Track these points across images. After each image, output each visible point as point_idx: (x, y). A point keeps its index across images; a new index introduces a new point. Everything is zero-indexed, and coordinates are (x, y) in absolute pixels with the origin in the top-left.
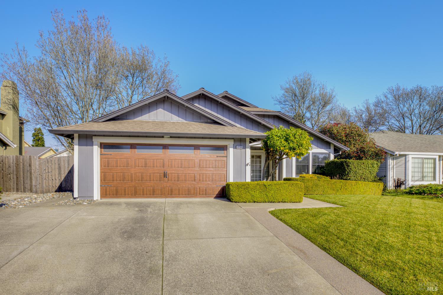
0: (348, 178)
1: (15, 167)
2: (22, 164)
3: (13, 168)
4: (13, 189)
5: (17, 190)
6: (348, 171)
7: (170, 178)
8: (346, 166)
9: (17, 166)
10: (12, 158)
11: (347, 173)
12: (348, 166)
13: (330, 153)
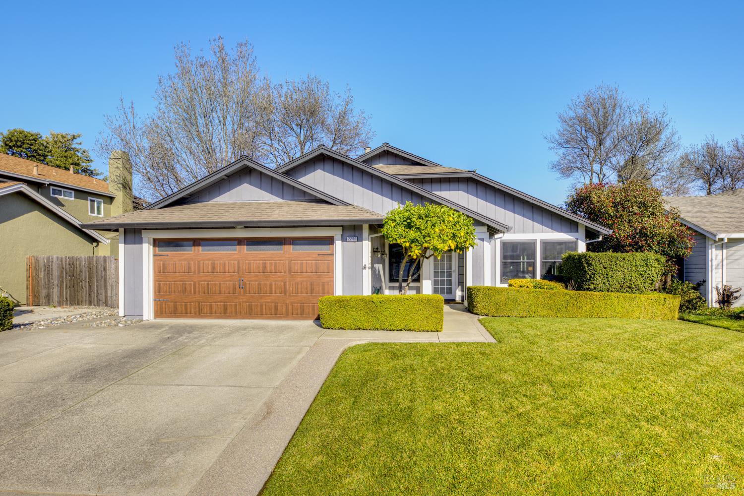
0: (592, 287)
1: (87, 272)
2: (95, 268)
3: (85, 273)
4: (85, 301)
5: (90, 303)
6: (590, 273)
7: (248, 289)
8: (586, 265)
9: (89, 270)
10: (84, 261)
11: (588, 278)
12: (589, 265)
13: (578, 239)
